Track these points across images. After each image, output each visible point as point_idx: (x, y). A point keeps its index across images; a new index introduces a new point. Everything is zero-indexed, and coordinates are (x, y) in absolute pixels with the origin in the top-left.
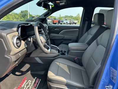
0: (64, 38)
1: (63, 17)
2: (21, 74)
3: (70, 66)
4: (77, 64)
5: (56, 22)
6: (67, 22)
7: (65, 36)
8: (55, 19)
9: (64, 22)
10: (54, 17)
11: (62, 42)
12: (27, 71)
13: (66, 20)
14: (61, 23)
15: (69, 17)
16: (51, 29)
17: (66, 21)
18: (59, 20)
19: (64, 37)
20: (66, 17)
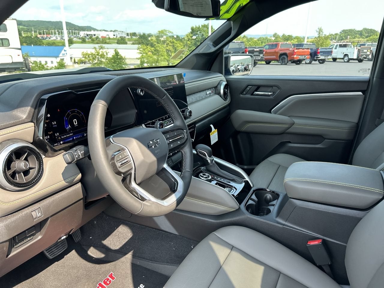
0: (290, 130)
1: (333, 37)
2: (103, 256)
3: (279, 273)
4: (320, 268)
5: (301, 57)
6: (346, 55)
7: (296, 121)
8: (300, 45)
9: (334, 55)
10: (297, 38)
11: (283, 144)
12: (122, 252)
13: (345, 46)
14: (322, 57)
15: (361, 33)
16: (242, 93)
17: (345, 50)
18: (314, 47)
19: (293, 124)
20: (347, 33)
